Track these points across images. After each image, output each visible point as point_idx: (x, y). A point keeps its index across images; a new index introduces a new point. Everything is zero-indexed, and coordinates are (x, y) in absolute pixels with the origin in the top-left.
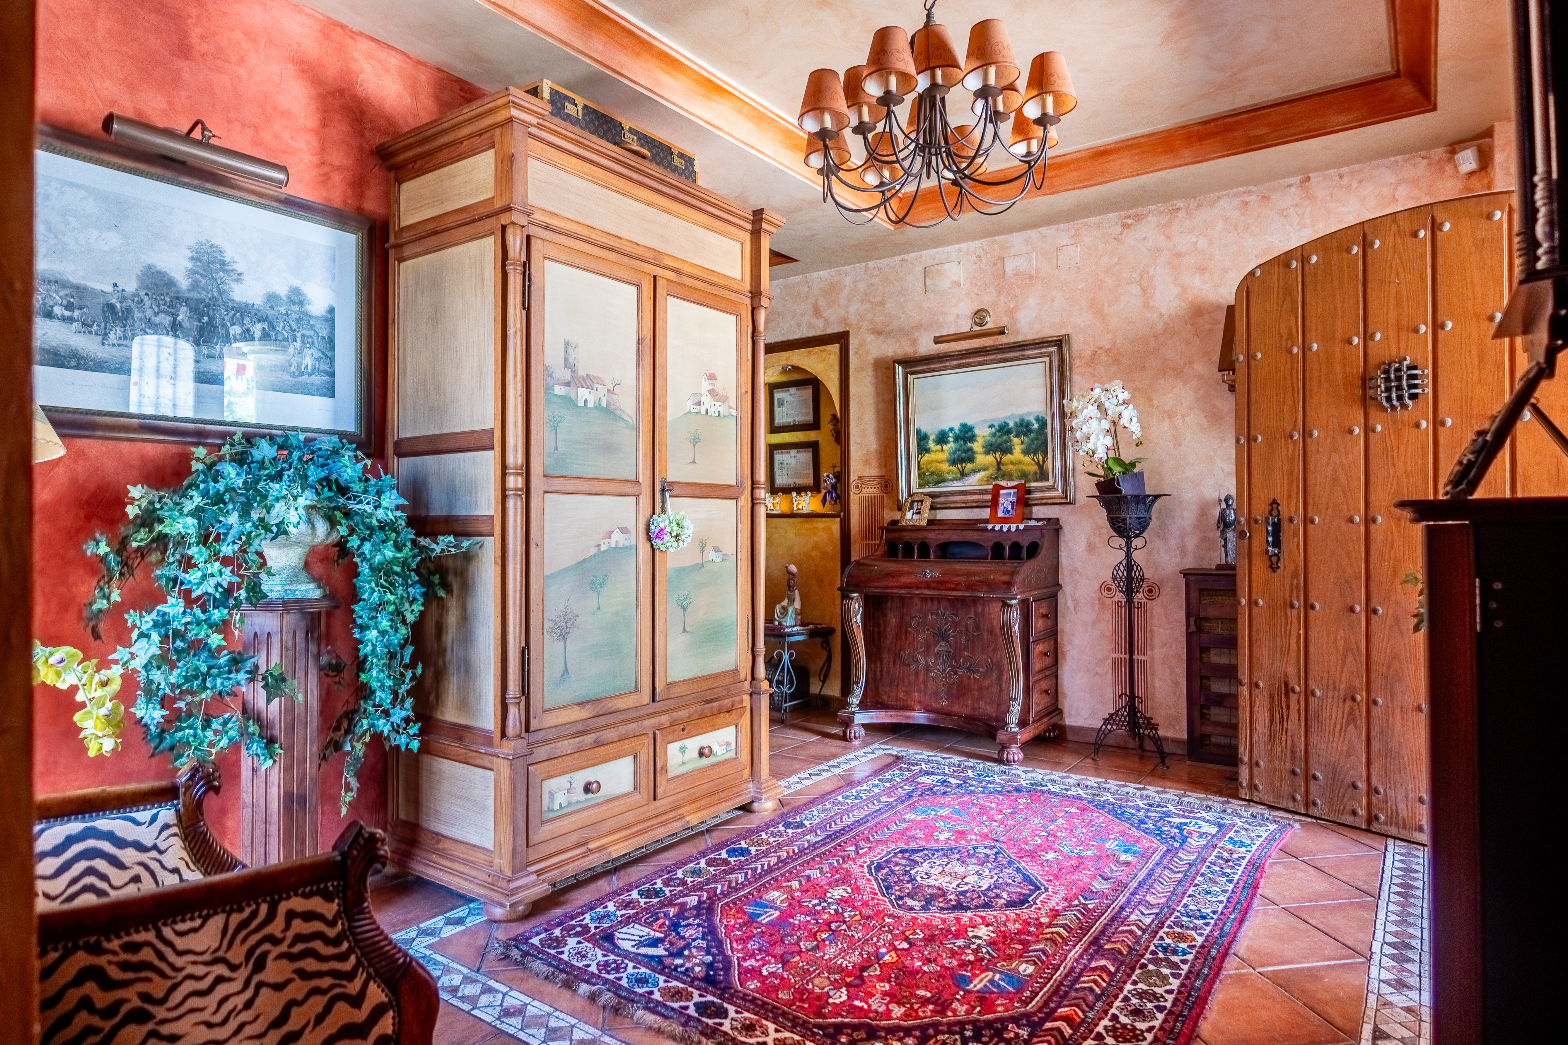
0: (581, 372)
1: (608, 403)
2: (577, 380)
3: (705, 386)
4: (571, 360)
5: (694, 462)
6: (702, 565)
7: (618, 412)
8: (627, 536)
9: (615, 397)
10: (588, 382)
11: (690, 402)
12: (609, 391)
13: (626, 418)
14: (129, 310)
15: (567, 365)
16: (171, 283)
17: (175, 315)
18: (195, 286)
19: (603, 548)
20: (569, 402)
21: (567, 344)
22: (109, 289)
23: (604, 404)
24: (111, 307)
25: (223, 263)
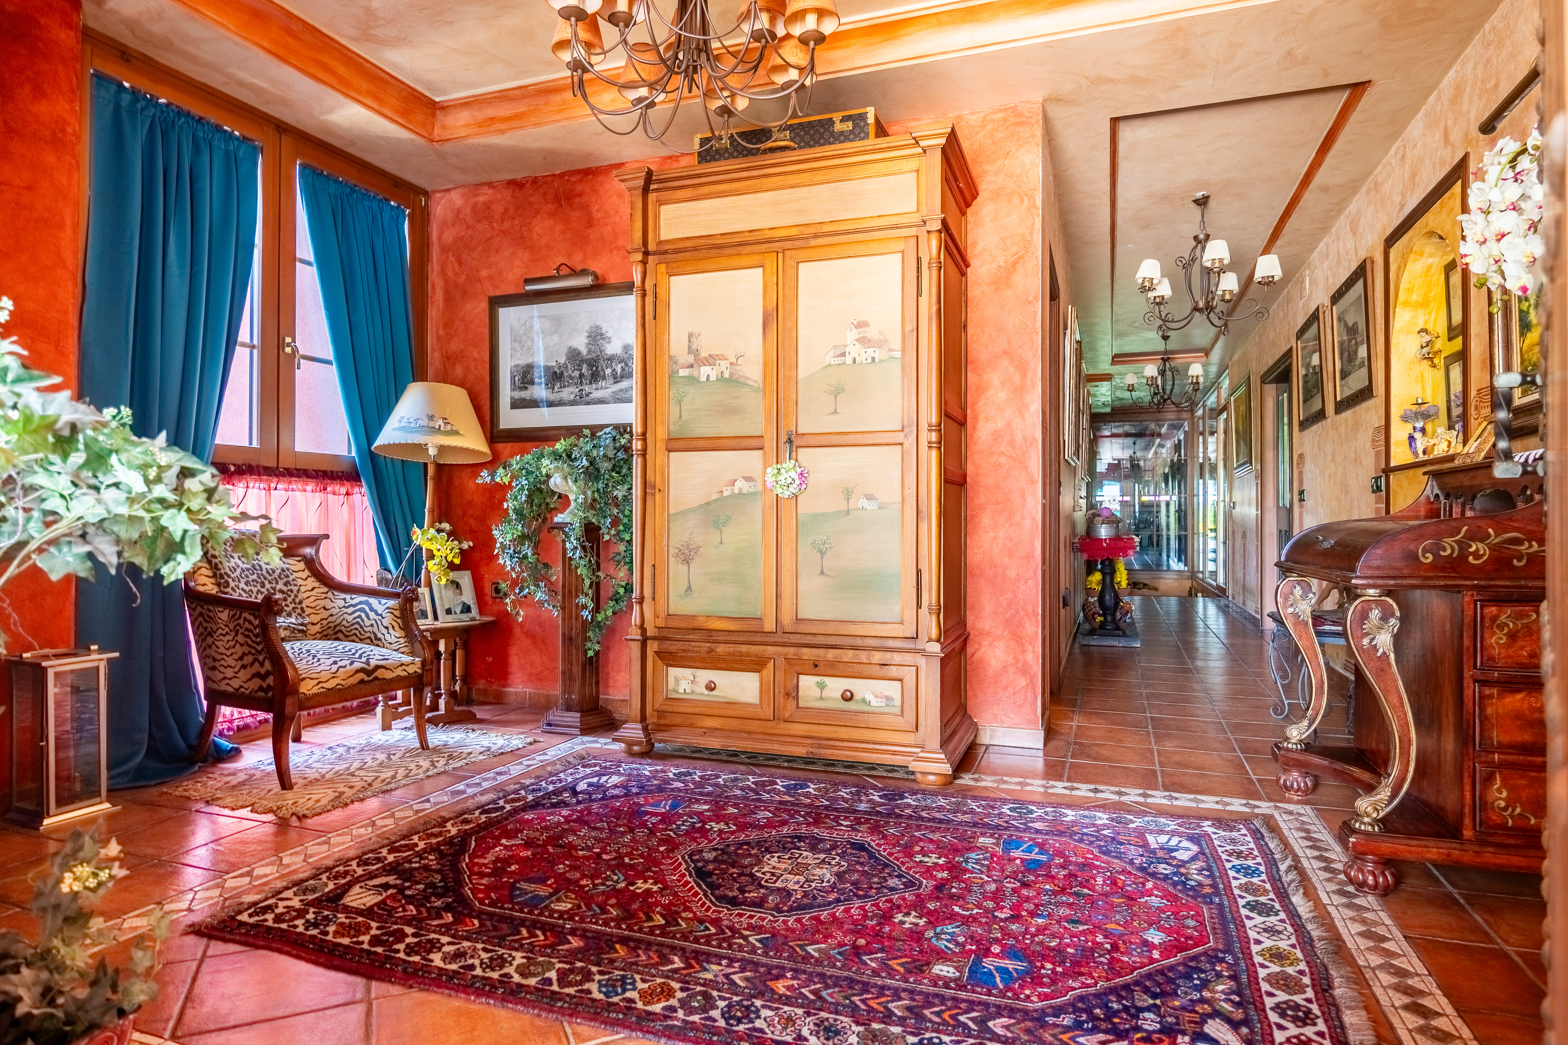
0: (704, 354)
1: (731, 374)
2: (700, 361)
3: (852, 335)
4: (694, 347)
5: (835, 412)
6: (848, 513)
7: (742, 380)
8: (752, 484)
9: (738, 367)
10: (711, 360)
11: (831, 354)
12: (731, 364)
13: (750, 383)
14: (562, 373)
15: (690, 351)
16: (579, 353)
17: (581, 370)
18: (589, 352)
19: (725, 494)
20: (692, 380)
21: (690, 336)
22: (554, 364)
23: (726, 375)
24: (555, 373)
25: (602, 334)
